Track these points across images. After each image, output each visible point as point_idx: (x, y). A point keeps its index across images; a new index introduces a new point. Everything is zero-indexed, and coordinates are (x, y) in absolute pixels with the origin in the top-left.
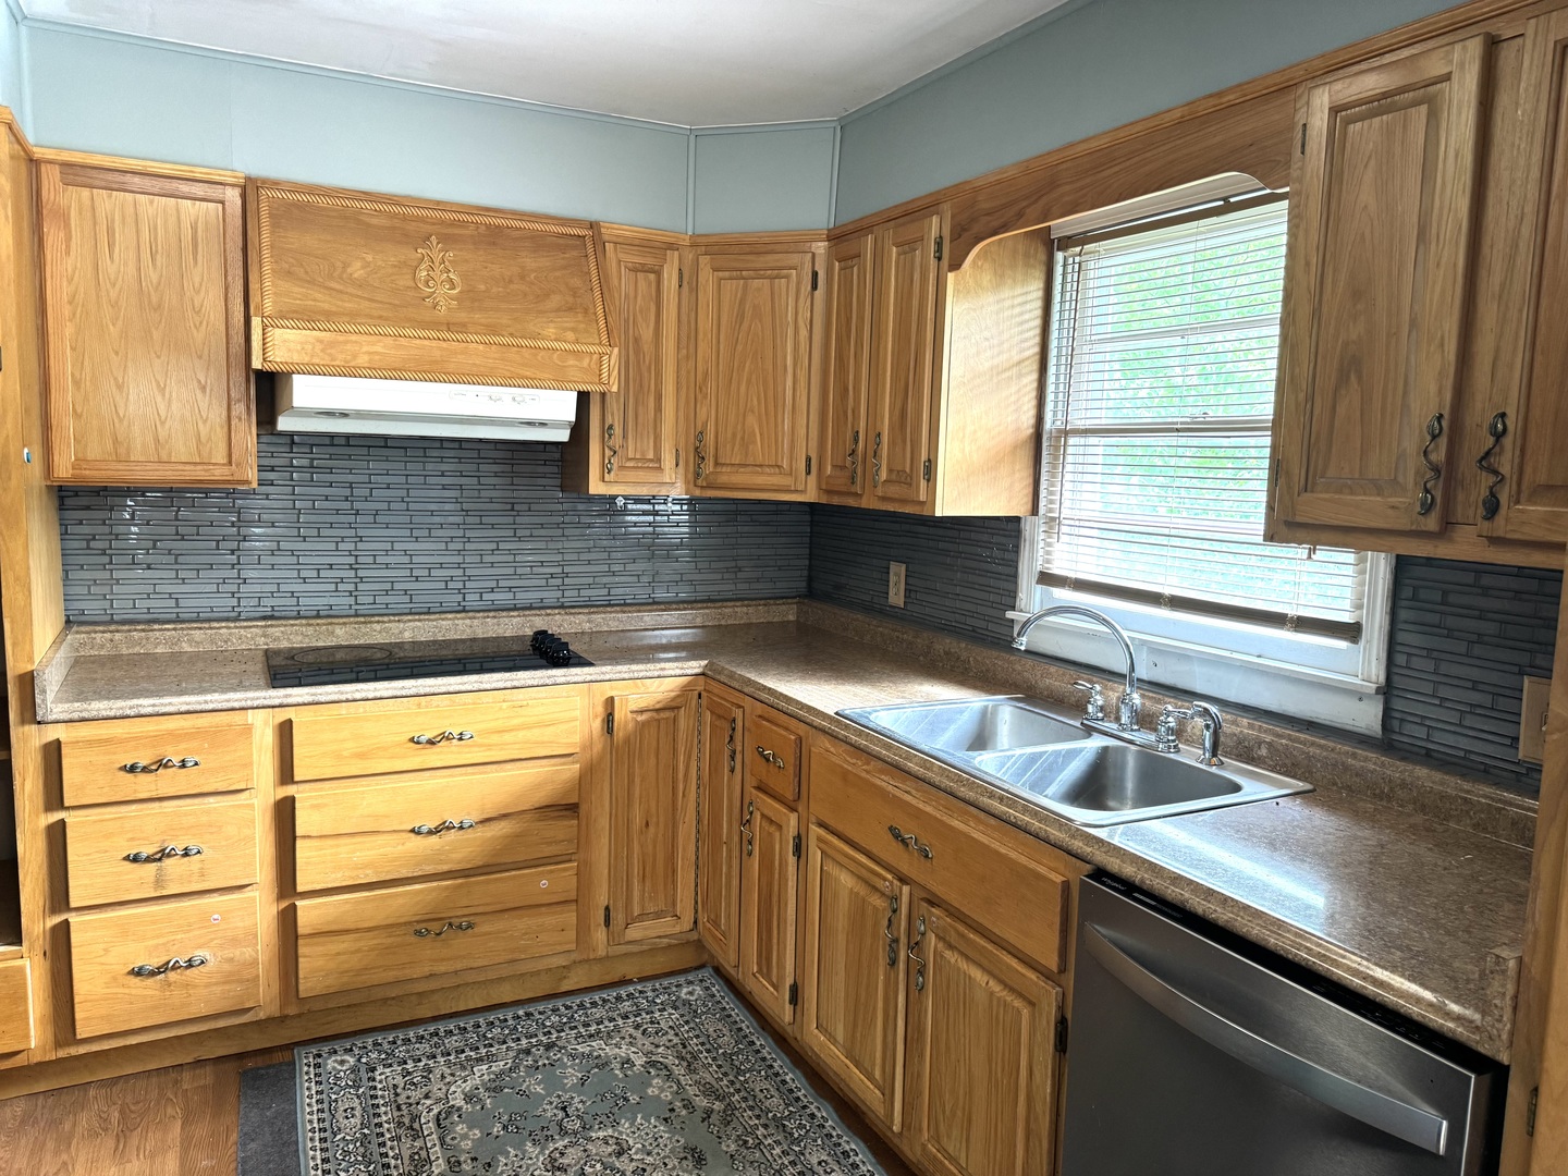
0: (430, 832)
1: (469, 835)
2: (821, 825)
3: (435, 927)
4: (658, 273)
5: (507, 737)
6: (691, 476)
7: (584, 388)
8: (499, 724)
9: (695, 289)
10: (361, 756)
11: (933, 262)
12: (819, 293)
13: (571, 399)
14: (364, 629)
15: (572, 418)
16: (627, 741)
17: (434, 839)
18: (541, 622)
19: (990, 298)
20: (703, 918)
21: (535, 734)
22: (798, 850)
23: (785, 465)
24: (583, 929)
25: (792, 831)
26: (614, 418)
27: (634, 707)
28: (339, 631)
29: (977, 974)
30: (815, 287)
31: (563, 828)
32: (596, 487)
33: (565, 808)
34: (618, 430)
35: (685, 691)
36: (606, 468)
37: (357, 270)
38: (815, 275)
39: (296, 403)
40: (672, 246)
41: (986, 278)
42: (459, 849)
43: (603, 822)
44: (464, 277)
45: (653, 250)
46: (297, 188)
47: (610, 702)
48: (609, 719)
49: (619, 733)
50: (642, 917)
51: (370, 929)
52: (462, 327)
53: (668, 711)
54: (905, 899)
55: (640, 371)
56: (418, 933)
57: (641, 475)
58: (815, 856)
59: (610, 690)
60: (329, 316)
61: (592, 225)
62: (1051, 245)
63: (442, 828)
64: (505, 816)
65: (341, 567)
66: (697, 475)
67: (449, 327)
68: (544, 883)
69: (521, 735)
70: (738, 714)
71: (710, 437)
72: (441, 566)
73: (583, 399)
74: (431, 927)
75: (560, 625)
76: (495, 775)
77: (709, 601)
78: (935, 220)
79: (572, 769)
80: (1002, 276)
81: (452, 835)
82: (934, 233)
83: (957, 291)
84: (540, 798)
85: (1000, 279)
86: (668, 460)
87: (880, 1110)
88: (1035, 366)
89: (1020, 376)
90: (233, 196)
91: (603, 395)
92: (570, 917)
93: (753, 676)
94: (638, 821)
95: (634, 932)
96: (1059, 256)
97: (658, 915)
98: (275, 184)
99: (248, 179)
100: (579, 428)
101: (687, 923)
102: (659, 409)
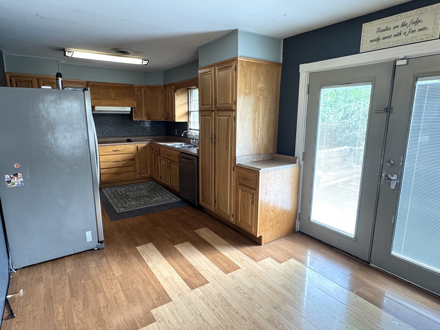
0: (116, 162)
1: (121, 162)
2: (162, 157)
3: (117, 173)
4: (141, 91)
5: (124, 151)
6: (147, 118)
7: (131, 107)
8: (123, 149)
9: (146, 93)
10: (107, 152)
11: (173, 91)
12: (163, 93)
13: (130, 108)
14: (104, 139)
15: (130, 110)
16: (140, 151)
17: (116, 163)
18: (128, 138)
19: (181, 95)
20: (151, 174)
21: (128, 150)
22: (160, 161)
23: (159, 116)
24: (136, 174)
25: (159, 159)
26: (136, 110)
27: (140, 147)
28: (101, 139)
29: (174, 166)
30: (162, 92)
31: (132, 162)
32: (134, 120)
33: (132, 160)
34: (137, 112)
35: (147, 145)
36: (135, 117)
37: (102, 93)
38: (162, 91)
39: (96, 110)
40: (143, 87)
41: (180, 93)
42: (120, 164)
43: (137, 162)
44: (115, 93)
45: (140, 88)
46: (93, 82)
47: (137, 146)
48: (137, 149)
49: (139, 150)
50: (144, 173)
51: (109, 173)
52: (115, 100)
53: (145, 148)
54: (169, 161)
55: (139, 105)
56: (115, 174)
57: (140, 118)
58: (161, 160)
59: (137, 145)
60: (99, 99)
61: (132, 85)
62: (188, 89)
63: (117, 161)
64: (125, 160)
65: (101, 131)
66: (148, 118)
67: (114, 100)
68: (130, 169)
69: (126, 150)
70: (153, 147)
71: (149, 112)
72: (114, 131)
73: (132, 108)
74: (116, 173)
75: (130, 138)
76: (123, 155)
77: (152, 135)
78: (173, 86)
79: (133, 155)
80: (182, 93)
81: (118, 162)
82: (173, 88)
83: (176, 95)
84: (129, 158)
85: (182, 94)
86: (144, 116)
87: (168, 184)
88: (187, 103)
89: (185, 105)
90: (85, 84)
91: (134, 107)
92: (134, 173)
93: (157, 143)
94: (142, 162)
95: (143, 175)
96: (189, 90)
97: (146, 173)
98: (90, 82)
99: (87, 82)
100: (131, 111)
101: (149, 175)
102: (142, 109)
